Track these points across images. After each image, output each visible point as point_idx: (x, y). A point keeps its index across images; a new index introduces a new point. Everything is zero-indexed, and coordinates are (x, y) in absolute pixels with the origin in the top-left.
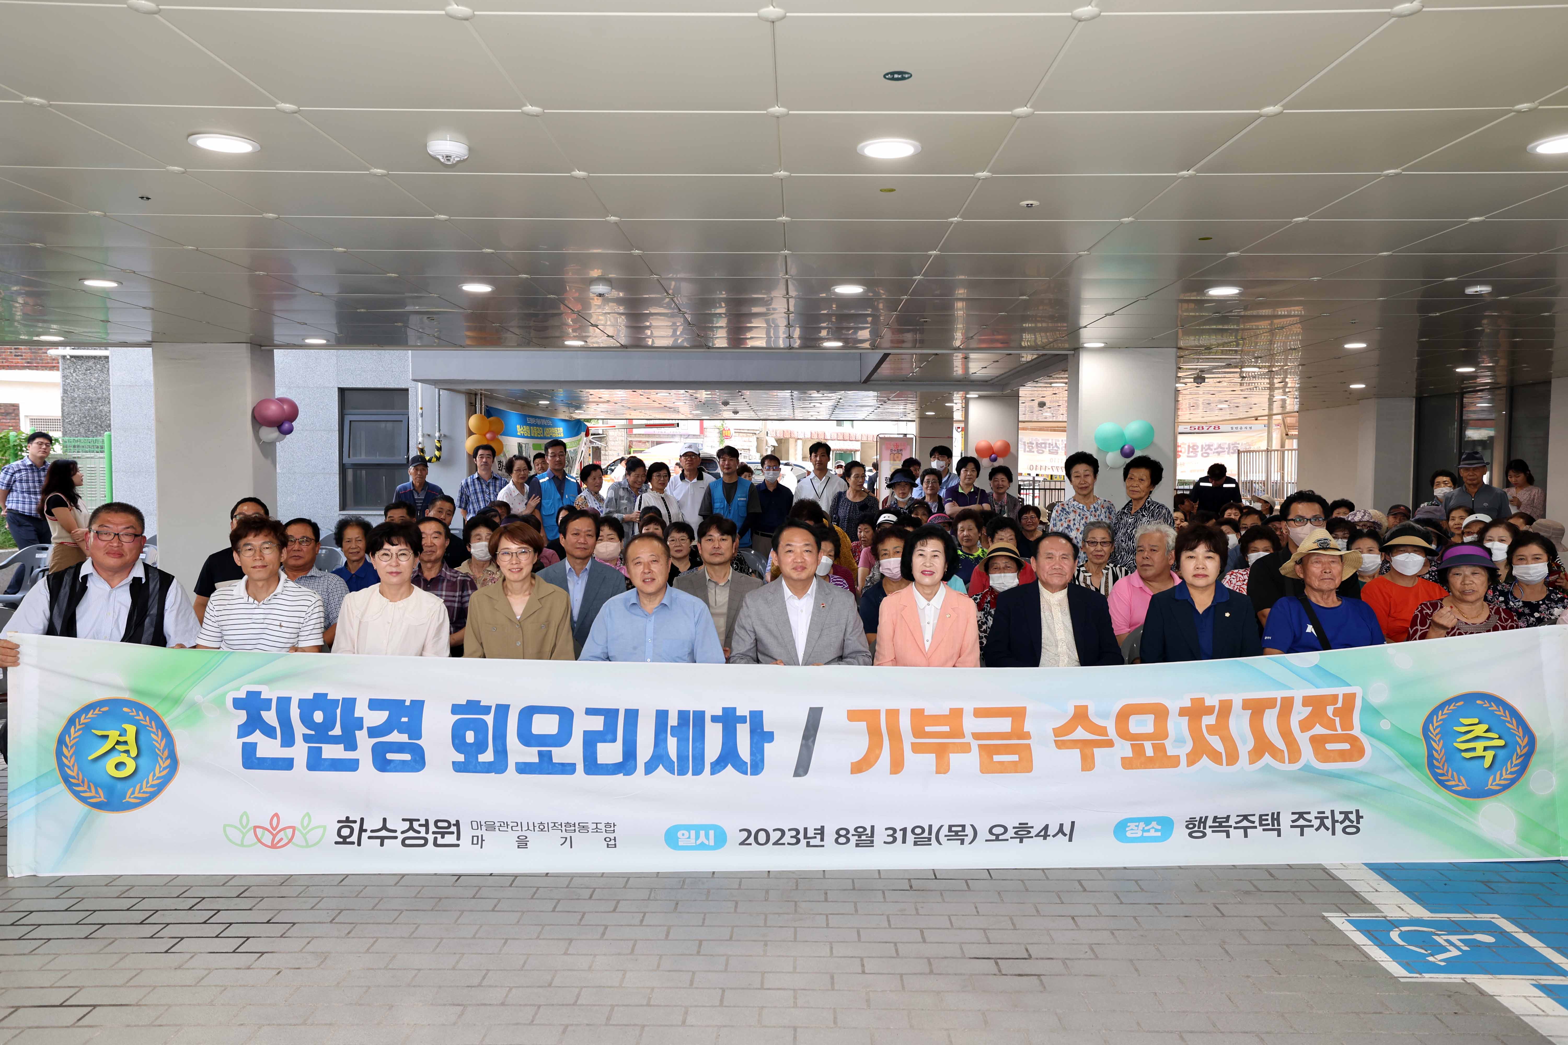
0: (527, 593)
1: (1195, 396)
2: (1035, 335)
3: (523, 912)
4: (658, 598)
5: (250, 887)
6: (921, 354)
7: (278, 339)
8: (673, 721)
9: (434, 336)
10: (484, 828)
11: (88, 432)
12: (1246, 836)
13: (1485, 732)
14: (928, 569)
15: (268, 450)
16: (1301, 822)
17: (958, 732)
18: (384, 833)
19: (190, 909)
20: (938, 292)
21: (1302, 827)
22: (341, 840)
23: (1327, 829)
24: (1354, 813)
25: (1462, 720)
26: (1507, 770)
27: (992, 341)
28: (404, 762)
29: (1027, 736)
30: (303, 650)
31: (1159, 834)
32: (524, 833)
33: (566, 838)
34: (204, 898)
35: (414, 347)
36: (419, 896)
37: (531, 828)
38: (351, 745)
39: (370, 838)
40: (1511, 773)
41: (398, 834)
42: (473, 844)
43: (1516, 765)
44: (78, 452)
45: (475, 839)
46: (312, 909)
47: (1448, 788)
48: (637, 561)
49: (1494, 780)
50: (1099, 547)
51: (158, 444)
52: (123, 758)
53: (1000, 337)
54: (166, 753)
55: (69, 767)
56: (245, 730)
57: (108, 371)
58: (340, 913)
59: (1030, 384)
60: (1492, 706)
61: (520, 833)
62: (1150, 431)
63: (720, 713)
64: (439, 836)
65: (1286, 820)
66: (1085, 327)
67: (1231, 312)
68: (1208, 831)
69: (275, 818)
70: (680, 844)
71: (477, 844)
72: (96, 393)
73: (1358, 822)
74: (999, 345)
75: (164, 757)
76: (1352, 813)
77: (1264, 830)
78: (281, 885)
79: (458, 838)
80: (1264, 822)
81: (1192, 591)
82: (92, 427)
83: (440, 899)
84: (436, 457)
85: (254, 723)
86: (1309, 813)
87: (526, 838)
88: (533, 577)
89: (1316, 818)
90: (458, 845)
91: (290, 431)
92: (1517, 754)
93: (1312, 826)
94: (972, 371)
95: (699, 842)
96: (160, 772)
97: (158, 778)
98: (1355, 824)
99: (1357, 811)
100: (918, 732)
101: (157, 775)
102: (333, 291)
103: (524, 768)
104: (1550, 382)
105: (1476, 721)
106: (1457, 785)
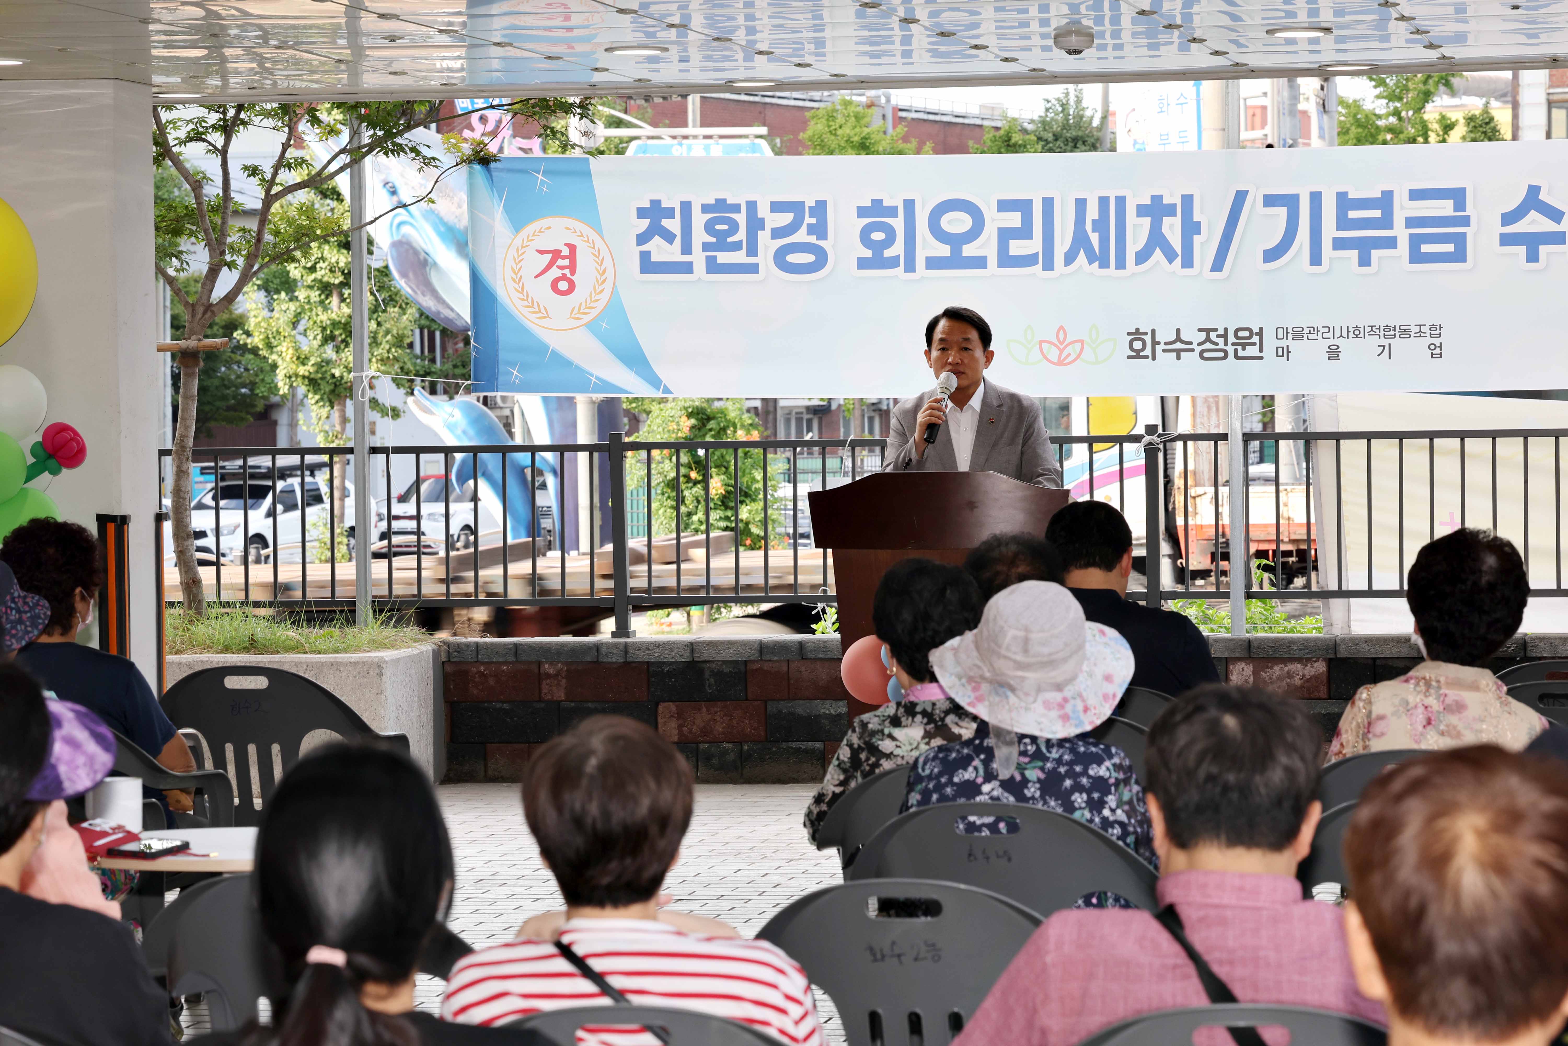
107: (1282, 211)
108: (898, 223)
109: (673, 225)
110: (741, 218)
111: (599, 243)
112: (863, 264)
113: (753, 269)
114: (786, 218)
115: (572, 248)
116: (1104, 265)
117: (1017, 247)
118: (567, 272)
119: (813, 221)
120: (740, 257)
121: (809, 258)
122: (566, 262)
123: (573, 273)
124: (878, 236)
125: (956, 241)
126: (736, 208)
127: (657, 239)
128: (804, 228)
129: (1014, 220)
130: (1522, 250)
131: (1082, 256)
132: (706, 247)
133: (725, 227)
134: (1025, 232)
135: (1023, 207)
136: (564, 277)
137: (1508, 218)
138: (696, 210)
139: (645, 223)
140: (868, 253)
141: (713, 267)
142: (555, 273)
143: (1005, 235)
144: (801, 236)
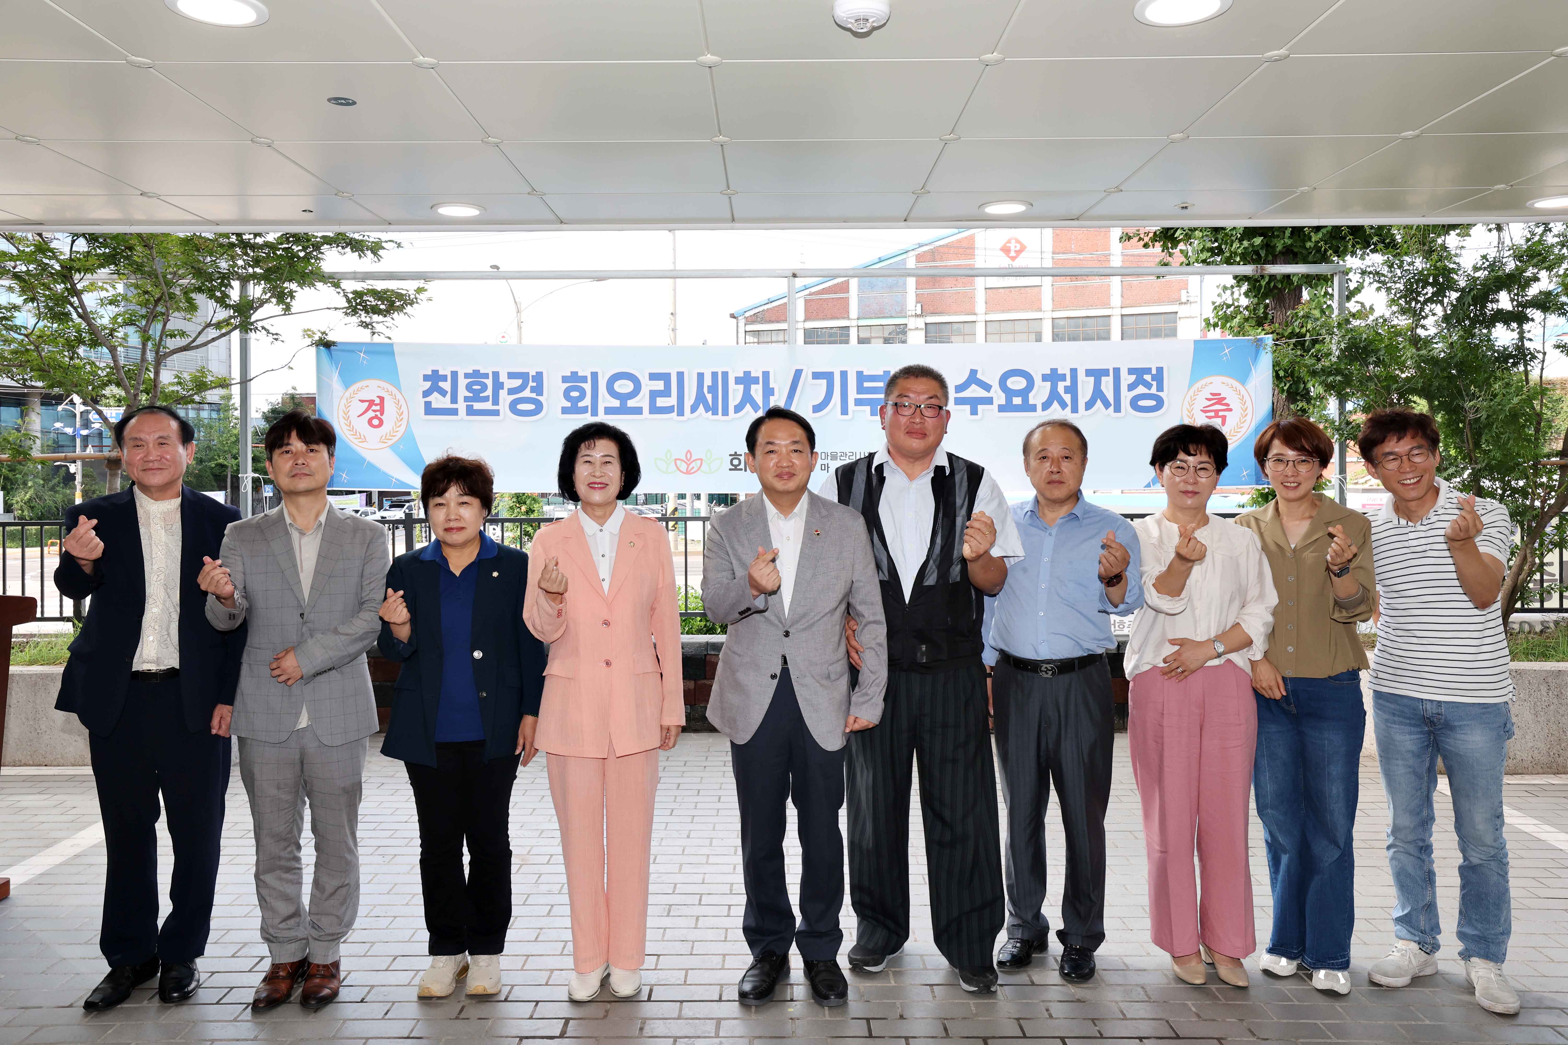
107: (824, 382)
108: (587, 387)
109: (446, 386)
110: (489, 382)
111: (399, 396)
112: (565, 411)
113: (496, 413)
114: (517, 383)
115: (382, 399)
116: (715, 413)
117: (661, 402)
118: (378, 413)
119: (534, 384)
120: (488, 405)
121: (531, 407)
122: (378, 408)
123: (382, 414)
124: (575, 394)
125: (623, 398)
126: (486, 376)
127: (435, 394)
128: (529, 388)
129: (659, 385)
130: (967, 408)
131: (701, 408)
132: (466, 399)
133: (479, 387)
134: (666, 393)
135: (665, 377)
136: (376, 417)
137: (960, 388)
138: (461, 377)
139: (428, 384)
140: (568, 404)
141: (470, 411)
142: (371, 414)
143: (654, 395)
144: (527, 393)
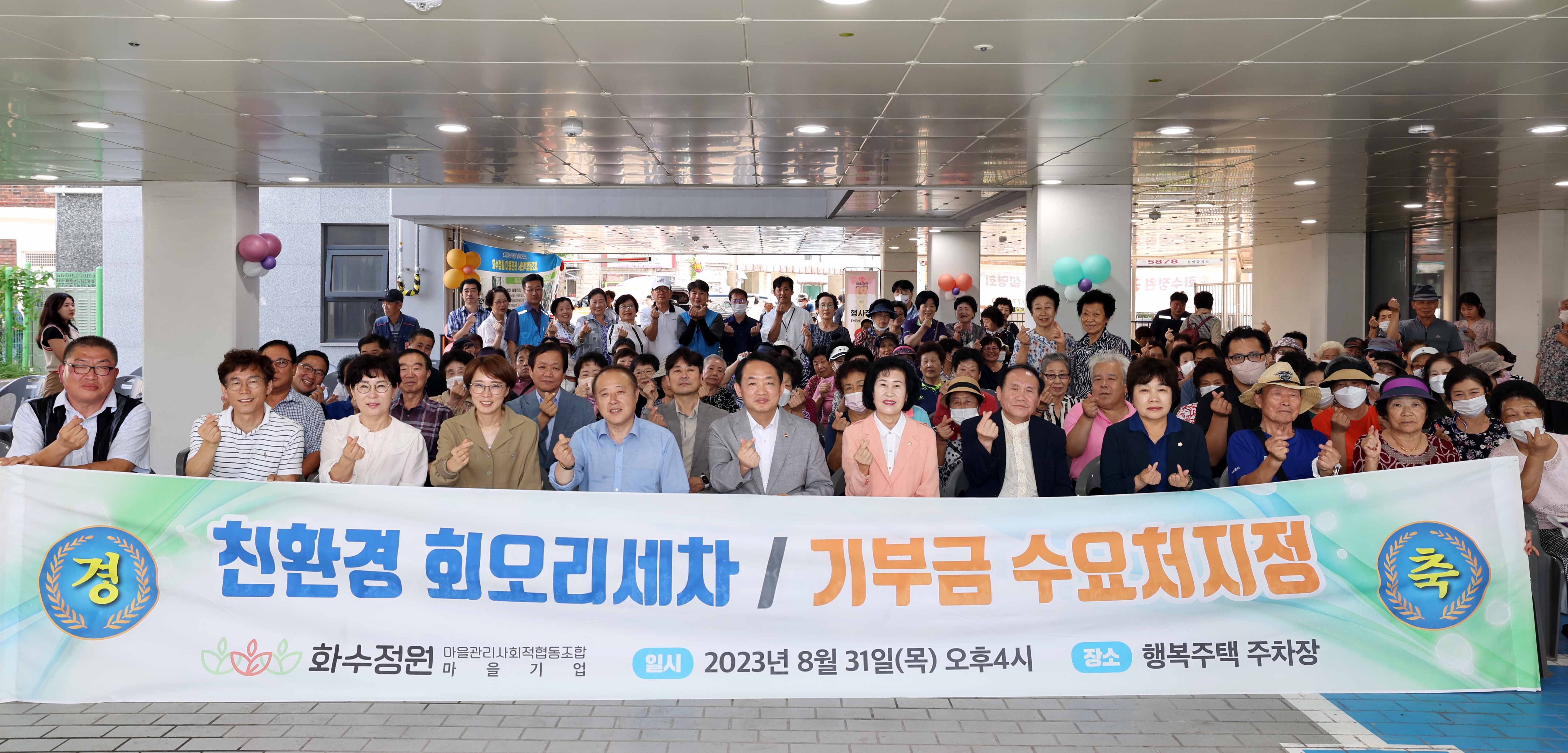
0: (497, 424)
1: (1153, 231)
2: (996, 172)
3: (489, 740)
4: (627, 429)
5: (222, 714)
6: (886, 191)
7: (263, 177)
8: (641, 551)
9: (413, 174)
10: (456, 655)
11: (81, 267)
12: (1204, 665)
13: (1440, 562)
14: (890, 399)
15: (251, 285)
16: (1259, 652)
17: (919, 562)
18: (358, 660)
19: (162, 737)
20: (901, 131)
21: (1259, 657)
22: (316, 666)
23: (1285, 659)
24: (1311, 642)
25: (1418, 550)
26: (1461, 600)
27: (953, 178)
28: (381, 588)
29: (986, 565)
30: (282, 479)
31: (1118, 664)
32: (495, 660)
33: (536, 665)
34: (176, 726)
35: (395, 185)
36: (387, 724)
37: (503, 654)
38: (330, 572)
39: (344, 664)
40: (1466, 603)
41: (372, 661)
42: (444, 671)
43: (1470, 596)
44: (71, 286)
45: (447, 666)
46: (282, 736)
47: (1403, 618)
48: (604, 392)
49: (1448, 610)
50: (1058, 380)
51: (145, 279)
52: (106, 585)
53: (962, 175)
54: (147, 581)
55: (52, 595)
56: (226, 557)
57: (101, 208)
58: (309, 741)
59: (990, 220)
60: (1446, 536)
61: (491, 660)
62: (1107, 266)
63: (686, 542)
64: (412, 664)
65: (1243, 650)
66: (1042, 165)
67: (1186, 149)
68: (1167, 661)
69: (253, 645)
70: (648, 670)
71: (449, 672)
72: (89, 229)
73: (1315, 652)
74: (961, 182)
75: (144, 585)
76: (1308, 642)
77: (1222, 660)
78: (252, 713)
79: (430, 666)
80: (1221, 652)
81: (1146, 423)
82: (85, 262)
83: (408, 727)
84: (415, 290)
85: (233, 552)
86: (1266, 643)
87: (497, 665)
88: (503, 408)
89: (1273, 648)
90: (430, 673)
91: (273, 266)
92: (1472, 585)
93: (1269, 656)
94: (934, 207)
95: (666, 668)
96: (142, 598)
97: (140, 605)
98: (1311, 653)
99: (1314, 641)
100: (880, 562)
101: (140, 601)
102: (317, 131)
103: (496, 596)
104: (1496, 218)
105: (1432, 551)
106: (1412, 616)
